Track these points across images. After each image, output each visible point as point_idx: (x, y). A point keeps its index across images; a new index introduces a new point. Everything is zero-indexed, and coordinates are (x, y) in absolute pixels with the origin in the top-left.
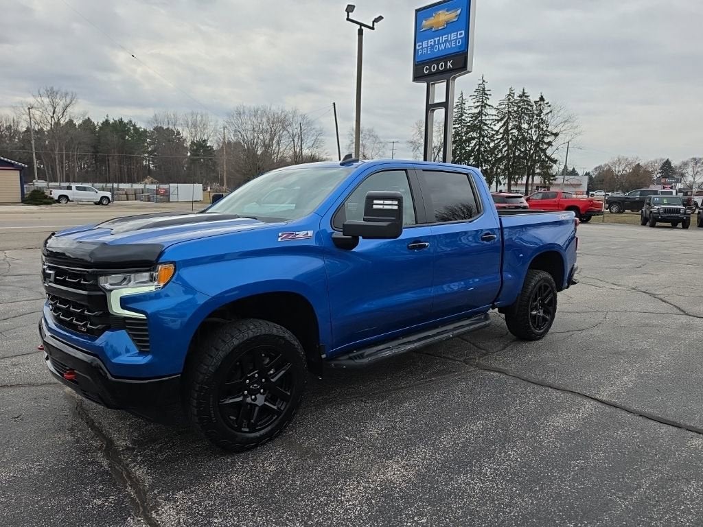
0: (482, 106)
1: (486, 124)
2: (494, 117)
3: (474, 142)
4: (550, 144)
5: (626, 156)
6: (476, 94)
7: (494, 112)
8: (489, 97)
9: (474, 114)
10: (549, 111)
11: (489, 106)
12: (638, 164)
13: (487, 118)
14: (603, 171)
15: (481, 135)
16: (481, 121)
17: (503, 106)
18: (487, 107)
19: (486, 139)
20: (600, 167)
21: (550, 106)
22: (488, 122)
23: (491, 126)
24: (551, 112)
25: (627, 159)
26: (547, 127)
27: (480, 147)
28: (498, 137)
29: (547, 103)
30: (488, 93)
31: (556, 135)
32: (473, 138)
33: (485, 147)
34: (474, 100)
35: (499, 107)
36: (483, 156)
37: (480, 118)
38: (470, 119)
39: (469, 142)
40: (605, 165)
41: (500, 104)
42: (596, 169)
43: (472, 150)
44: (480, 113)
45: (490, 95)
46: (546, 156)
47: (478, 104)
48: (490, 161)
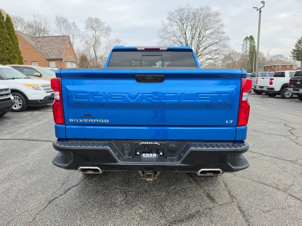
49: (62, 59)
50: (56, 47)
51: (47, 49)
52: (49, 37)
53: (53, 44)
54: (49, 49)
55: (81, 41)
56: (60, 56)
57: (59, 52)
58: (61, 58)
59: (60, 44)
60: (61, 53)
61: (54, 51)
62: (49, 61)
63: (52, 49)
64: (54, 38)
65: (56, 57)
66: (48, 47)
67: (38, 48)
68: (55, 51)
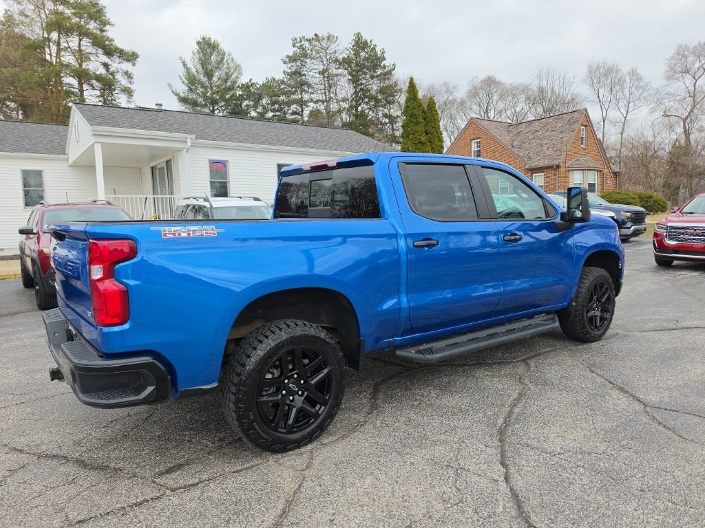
49: (558, 166)
50: (552, 139)
51: (532, 148)
52: (541, 121)
53: (547, 133)
54: (537, 145)
55: (653, 111)
56: (555, 159)
57: (556, 151)
58: (557, 163)
59: (562, 132)
60: (560, 152)
61: (545, 149)
62: (532, 174)
63: (542, 146)
64: (551, 120)
65: (547, 163)
66: (535, 142)
67: (513, 147)
68: (548, 148)
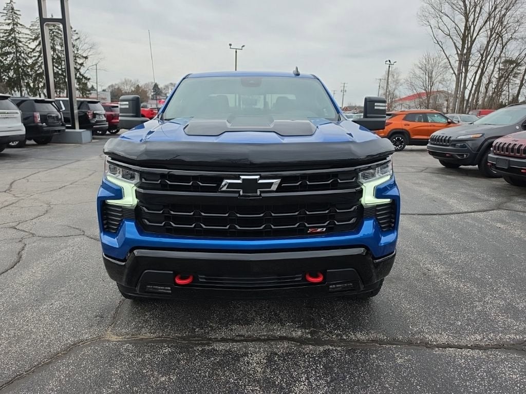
0: (14, 24)
1: (20, 42)
2: (28, 36)
3: (12, 56)
4: (82, 64)
5: (130, 78)
6: (5, 12)
7: (29, 32)
8: (19, 16)
9: (7, 30)
10: (77, 38)
11: (21, 25)
12: (138, 86)
13: (20, 35)
14: (115, 89)
15: (17, 51)
16: (15, 38)
17: (36, 28)
18: (19, 25)
19: (23, 55)
20: (112, 86)
21: (77, 33)
22: (22, 40)
23: (27, 44)
24: (79, 38)
25: (131, 81)
26: (78, 51)
27: (18, 62)
28: (35, 54)
29: (75, 31)
30: (18, 12)
31: (86, 58)
32: (10, 53)
33: (23, 62)
34: (5, 18)
35: (31, 28)
36: (23, 70)
37: (13, 35)
38: (4, 35)
39: (6, 56)
40: (116, 84)
41: (32, 25)
42: (109, 87)
43: (11, 65)
44: (13, 30)
45: (20, 15)
46: (80, 74)
47: (10, 21)
48: (31, 76)
